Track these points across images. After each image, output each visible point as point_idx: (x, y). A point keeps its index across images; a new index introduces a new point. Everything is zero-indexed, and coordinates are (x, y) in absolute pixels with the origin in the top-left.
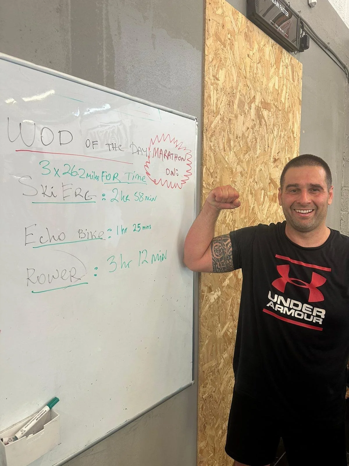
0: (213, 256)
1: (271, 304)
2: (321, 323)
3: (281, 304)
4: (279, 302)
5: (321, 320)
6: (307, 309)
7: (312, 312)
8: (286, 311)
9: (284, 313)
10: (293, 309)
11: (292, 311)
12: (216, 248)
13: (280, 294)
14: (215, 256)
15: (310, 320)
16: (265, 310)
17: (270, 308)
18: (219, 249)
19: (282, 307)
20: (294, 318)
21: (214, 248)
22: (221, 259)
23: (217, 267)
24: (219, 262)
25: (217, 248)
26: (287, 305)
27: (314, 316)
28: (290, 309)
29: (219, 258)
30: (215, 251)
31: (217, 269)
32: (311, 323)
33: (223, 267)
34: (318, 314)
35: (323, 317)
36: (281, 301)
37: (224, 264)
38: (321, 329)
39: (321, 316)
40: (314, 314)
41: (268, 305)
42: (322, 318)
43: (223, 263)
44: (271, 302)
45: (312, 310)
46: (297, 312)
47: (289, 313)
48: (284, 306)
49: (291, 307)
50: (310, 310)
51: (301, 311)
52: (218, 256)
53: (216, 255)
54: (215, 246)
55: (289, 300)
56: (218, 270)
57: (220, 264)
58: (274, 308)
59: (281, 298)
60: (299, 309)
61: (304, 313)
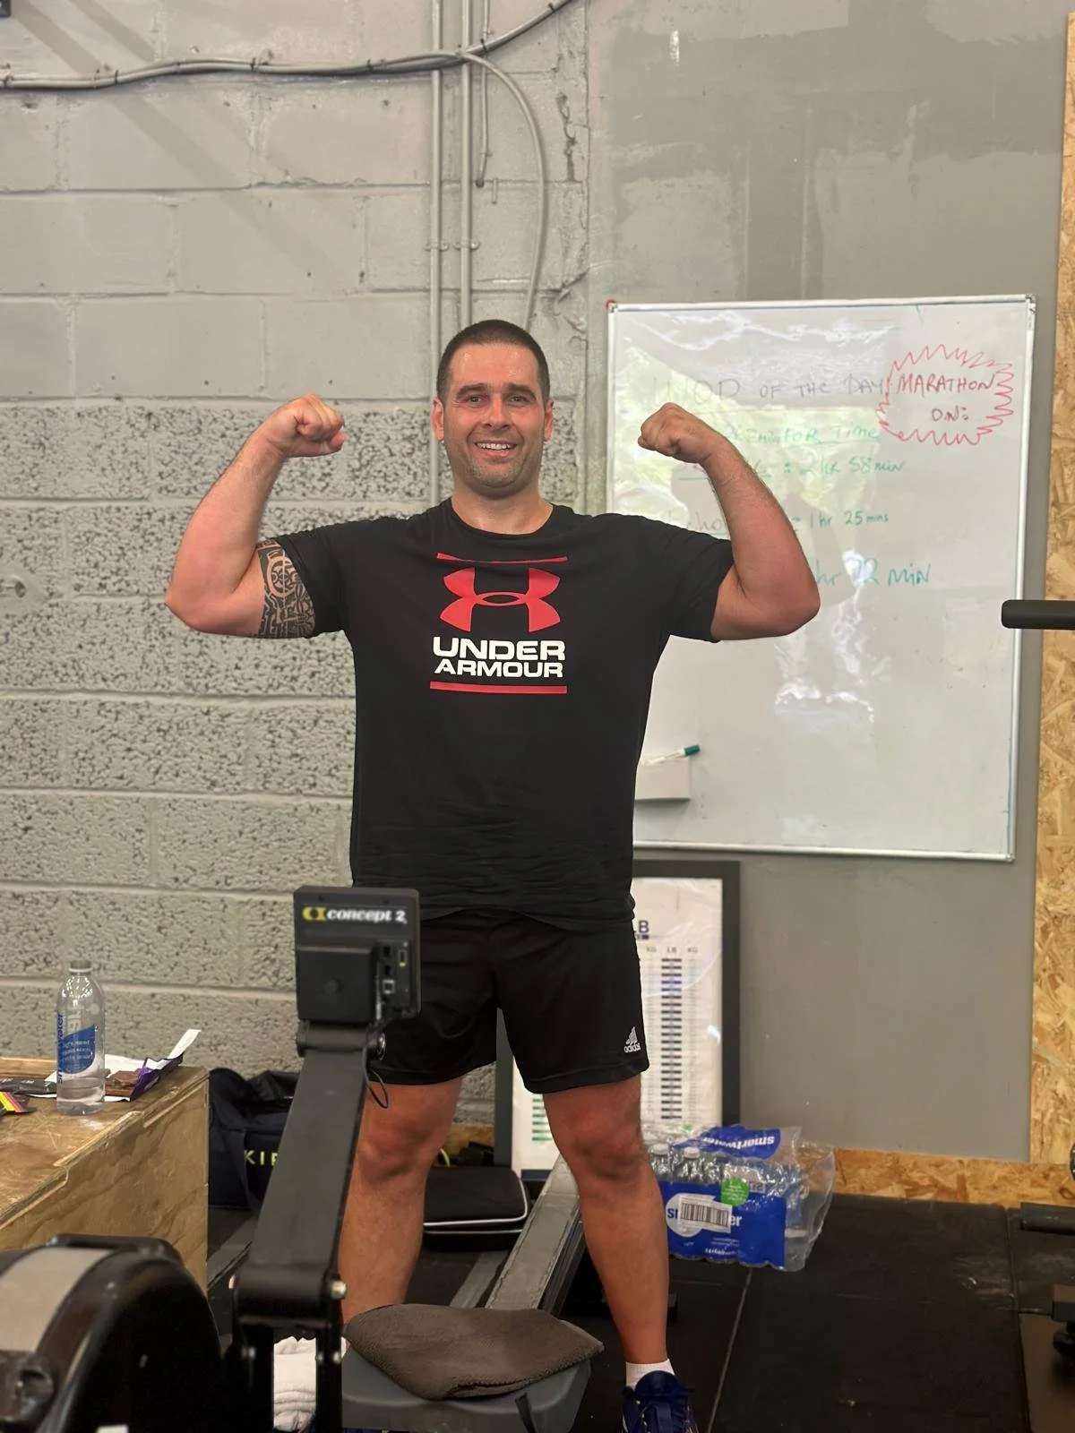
0: (268, 591)
1: (446, 666)
2: (560, 675)
3: (470, 656)
4: (463, 655)
5: (560, 666)
6: (527, 651)
7: (538, 653)
8: (483, 671)
9: (480, 674)
10: (496, 660)
11: (497, 665)
12: (277, 569)
13: (462, 634)
14: (273, 590)
15: (538, 674)
16: (434, 685)
17: (445, 676)
18: (286, 571)
19: (473, 663)
20: (504, 681)
21: (273, 571)
22: (289, 599)
23: (275, 621)
24: (281, 606)
25: (281, 571)
26: (481, 655)
27: (544, 662)
28: (490, 663)
29: (283, 595)
30: (273, 577)
31: (272, 628)
32: (541, 681)
33: (290, 619)
34: (552, 653)
35: (562, 657)
36: (468, 650)
37: (296, 611)
38: (563, 690)
39: (557, 657)
40: (544, 657)
41: (438, 671)
42: (561, 662)
43: (293, 609)
44: (445, 662)
45: (538, 648)
46: (507, 665)
47: (489, 673)
48: (477, 660)
49: (492, 656)
50: (534, 651)
51: (515, 659)
52: (280, 590)
53: (276, 588)
54: (276, 565)
55: (484, 643)
56: (274, 630)
57: (282, 614)
58: (453, 672)
59: (467, 643)
60: (510, 655)
61: (522, 662)
